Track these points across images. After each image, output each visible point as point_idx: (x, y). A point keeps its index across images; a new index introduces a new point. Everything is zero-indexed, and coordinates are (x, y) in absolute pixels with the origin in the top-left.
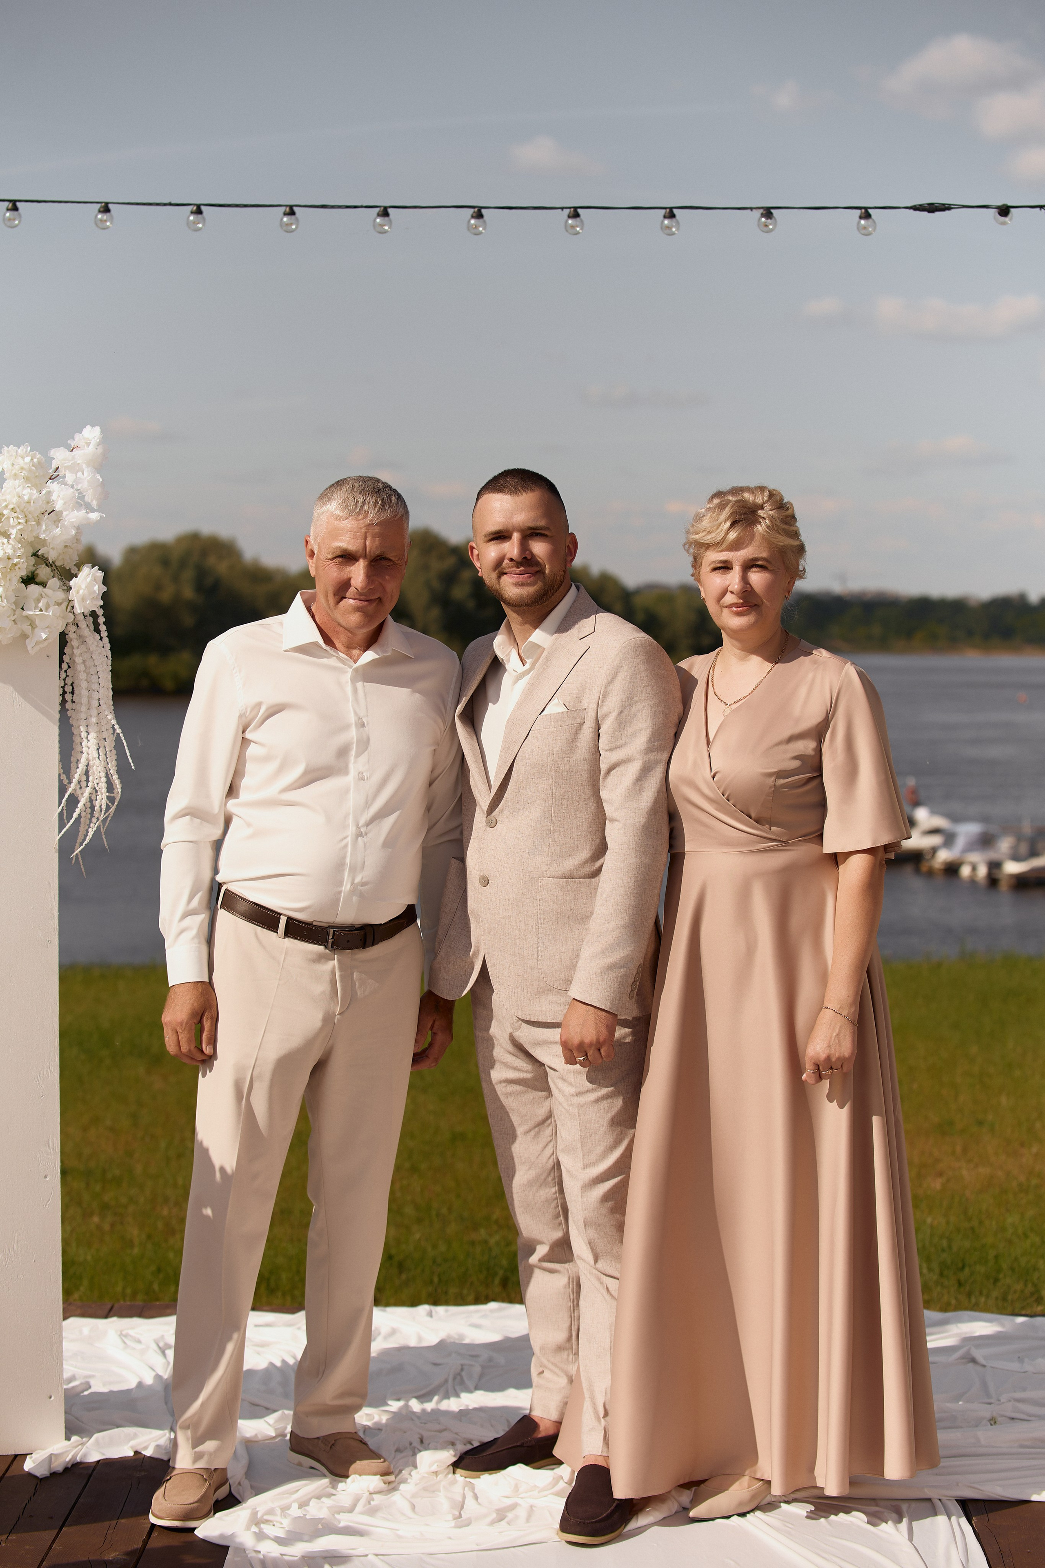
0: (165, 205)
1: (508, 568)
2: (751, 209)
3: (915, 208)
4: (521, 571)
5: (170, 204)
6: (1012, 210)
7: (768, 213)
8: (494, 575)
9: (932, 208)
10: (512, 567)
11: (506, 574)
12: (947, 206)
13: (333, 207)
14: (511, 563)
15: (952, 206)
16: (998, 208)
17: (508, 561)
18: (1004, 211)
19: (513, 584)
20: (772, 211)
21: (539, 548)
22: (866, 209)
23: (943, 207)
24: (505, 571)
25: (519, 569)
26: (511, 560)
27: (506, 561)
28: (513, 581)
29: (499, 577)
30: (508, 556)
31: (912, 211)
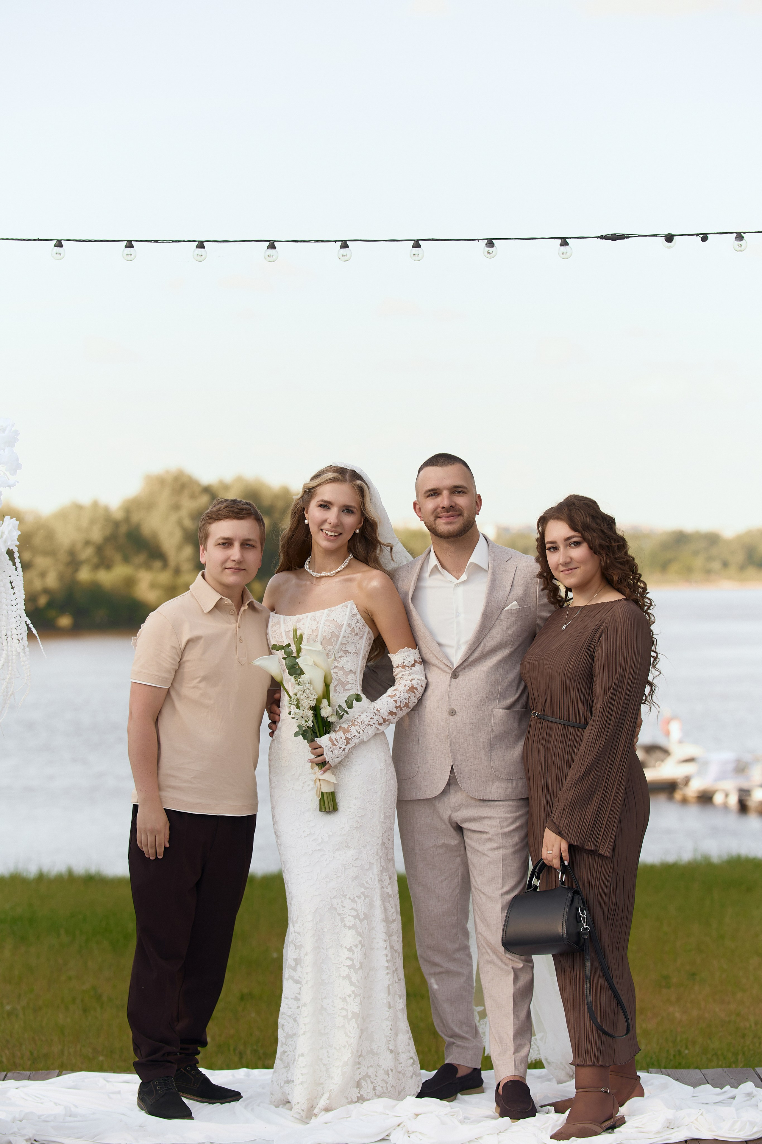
0: (35, 240)
1: (441, 513)
2: (478, 240)
3: (601, 237)
4: (449, 515)
5: (38, 240)
6: (675, 237)
7: (490, 243)
8: (432, 518)
9: (614, 237)
10: (444, 512)
11: (439, 517)
12: (626, 235)
13: (162, 241)
14: (442, 510)
15: (630, 236)
16: (665, 236)
17: (441, 509)
18: (669, 238)
19: (444, 523)
20: (493, 241)
21: (461, 501)
22: (565, 238)
23: (623, 236)
24: (439, 515)
25: (448, 514)
26: (443, 507)
27: (439, 510)
28: (444, 521)
29: (435, 520)
30: (441, 505)
31: (599, 239)
